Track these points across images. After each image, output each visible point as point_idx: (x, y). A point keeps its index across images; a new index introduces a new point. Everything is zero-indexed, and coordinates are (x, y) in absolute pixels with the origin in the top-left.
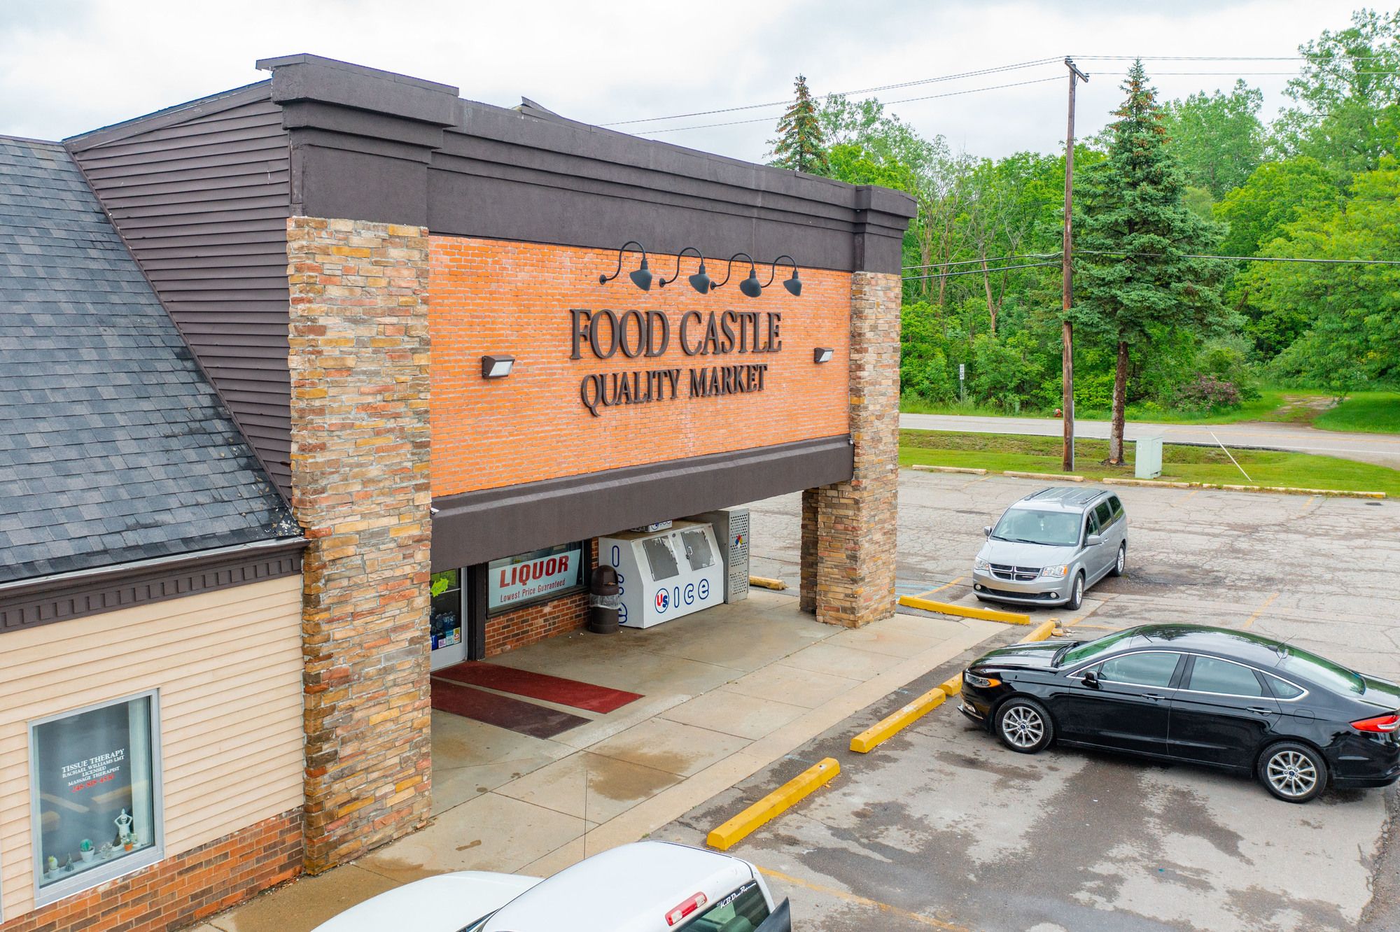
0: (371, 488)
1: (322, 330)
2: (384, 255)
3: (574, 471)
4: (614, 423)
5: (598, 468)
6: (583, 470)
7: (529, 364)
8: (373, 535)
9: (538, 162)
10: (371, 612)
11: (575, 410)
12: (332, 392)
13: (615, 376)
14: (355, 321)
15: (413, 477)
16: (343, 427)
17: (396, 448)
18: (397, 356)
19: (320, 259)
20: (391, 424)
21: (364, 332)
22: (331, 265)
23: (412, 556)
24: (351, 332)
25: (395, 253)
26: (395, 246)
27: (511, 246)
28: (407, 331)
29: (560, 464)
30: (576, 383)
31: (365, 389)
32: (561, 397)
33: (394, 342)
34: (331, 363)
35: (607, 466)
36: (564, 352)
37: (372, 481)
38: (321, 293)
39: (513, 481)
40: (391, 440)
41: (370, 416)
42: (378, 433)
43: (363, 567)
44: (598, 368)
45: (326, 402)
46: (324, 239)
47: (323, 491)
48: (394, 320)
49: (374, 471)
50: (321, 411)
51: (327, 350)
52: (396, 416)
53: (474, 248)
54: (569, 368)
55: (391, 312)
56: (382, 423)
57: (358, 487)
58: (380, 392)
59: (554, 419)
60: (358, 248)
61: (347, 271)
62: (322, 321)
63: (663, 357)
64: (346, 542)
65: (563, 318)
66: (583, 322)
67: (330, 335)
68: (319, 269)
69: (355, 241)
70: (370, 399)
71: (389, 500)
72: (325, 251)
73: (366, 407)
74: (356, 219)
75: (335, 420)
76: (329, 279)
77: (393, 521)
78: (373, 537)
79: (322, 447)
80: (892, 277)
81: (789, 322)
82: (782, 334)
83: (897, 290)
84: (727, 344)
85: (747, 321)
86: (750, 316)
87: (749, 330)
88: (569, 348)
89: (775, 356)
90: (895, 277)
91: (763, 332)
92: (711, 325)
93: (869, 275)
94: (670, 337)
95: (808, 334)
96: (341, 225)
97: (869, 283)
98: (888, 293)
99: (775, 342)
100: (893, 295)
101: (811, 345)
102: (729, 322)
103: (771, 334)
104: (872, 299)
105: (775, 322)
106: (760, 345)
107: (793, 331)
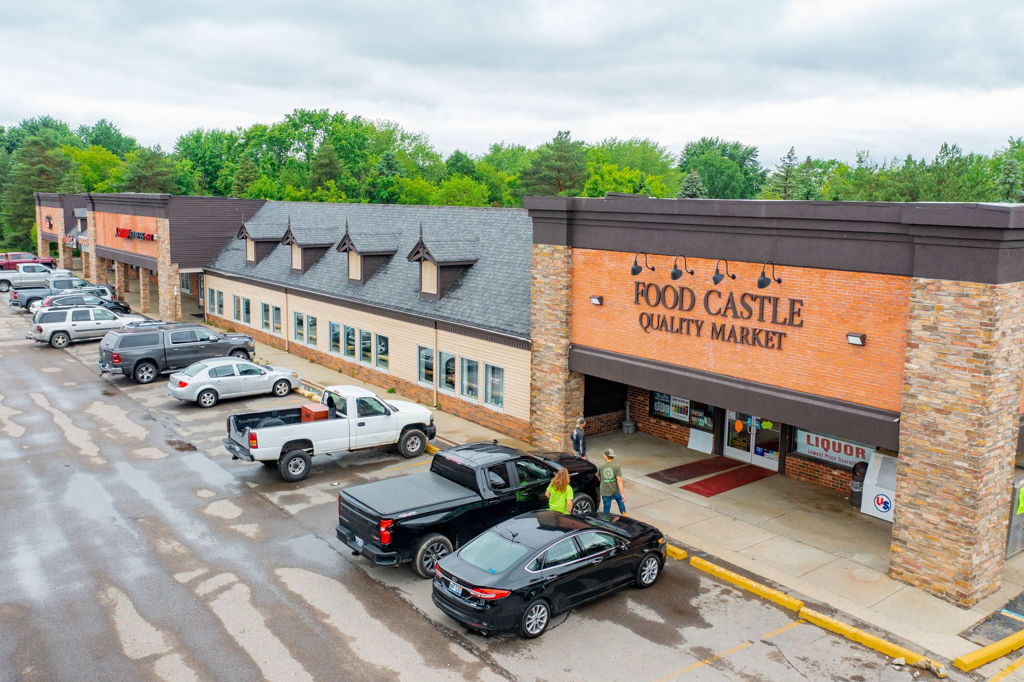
0: (548, 332)
1: (536, 279)
2: (553, 256)
3: (636, 354)
4: (658, 338)
5: (648, 357)
6: (640, 355)
7: (614, 302)
8: (548, 347)
9: (616, 218)
10: (547, 372)
11: (637, 327)
12: (538, 298)
13: (659, 316)
14: (544, 277)
15: (560, 333)
16: (540, 310)
17: (554, 321)
18: (557, 290)
19: (535, 256)
20: (554, 312)
21: (547, 280)
22: (539, 259)
23: (559, 360)
24: (543, 280)
25: (557, 255)
26: (557, 252)
27: (608, 253)
28: (559, 282)
29: (628, 349)
30: (638, 314)
31: (547, 299)
32: (630, 320)
33: (555, 285)
34: (537, 289)
35: (654, 358)
36: (632, 300)
37: (548, 329)
38: (536, 267)
39: (607, 349)
40: (553, 317)
41: (548, 308)
42: (550, 314)
43: (544, 356)
44: (649, 310)
45: (536, 301)
46: (537, 251)
47: (535, 328)
48: (555, 278)
49: (549, 327)
50: (535, 303)
51: (537, 285)
52: (555, 310)
53: (592, 253)
54: (634, 307)
55: (554, 275)
56: (551, 311)
57: (544, 330)
58: (551, 301)
59: (626, 328)
60: (545, 253)
61: (543, 261)
62: (535, 276)
63: (692, 312)
64: (540, 346)
65: (632, 285)
66: (641, 287)
67: (538, 280)
68: (535, 260)
69: (545, 251)
70: (548, 303)
71: (552, 337)
72: (536, 254)
73: (547, 305)
74: (545, 244)
75: (538, 307)
76: (538, 263)
77: (554, 345)
78: (548, 348)
79: (535, 314)
80: (973, 285)
81: (816, 308)
82: (805, 316)
83: (984, 299)
84: (746, 314)
85: (766, 302)
86: (769, 298)
87: (769, 308)
88: (634, 298)
89: (797, 330)
90: (981, 286)
91: (784, 311)
92: (731, 300)
93: (922, 281)
94: (697, 302)
95: (843, 320)
96: (541, 246)
97: (922, 287)
98: (965, 300)
99: (797, 320)
100: (975, 302)
101: (846, 329)
102: (748, 300)
103: (792, 314)
104: (928, 303)
105: (797, 306)
106: (780, 319)
107: (822, 315)
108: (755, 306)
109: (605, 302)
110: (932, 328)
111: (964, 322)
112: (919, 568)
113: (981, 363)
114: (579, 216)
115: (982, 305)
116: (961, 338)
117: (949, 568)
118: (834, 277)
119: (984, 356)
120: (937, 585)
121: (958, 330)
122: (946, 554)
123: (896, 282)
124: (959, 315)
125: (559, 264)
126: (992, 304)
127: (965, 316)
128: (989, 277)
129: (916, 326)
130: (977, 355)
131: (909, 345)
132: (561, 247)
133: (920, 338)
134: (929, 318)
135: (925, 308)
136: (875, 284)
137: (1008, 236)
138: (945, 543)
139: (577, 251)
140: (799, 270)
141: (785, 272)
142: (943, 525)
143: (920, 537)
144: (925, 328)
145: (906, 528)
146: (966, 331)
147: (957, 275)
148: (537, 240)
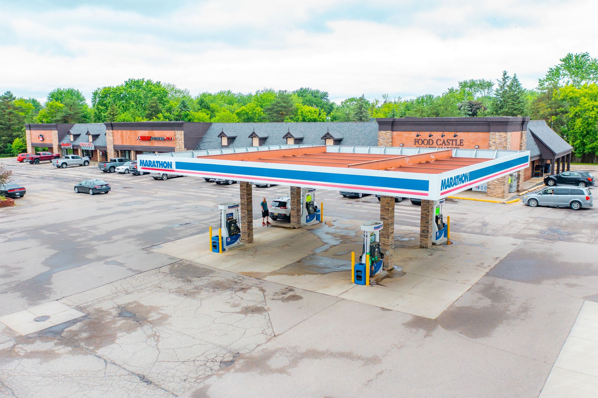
1: (380, 140)
7: (407, 145)
9: (408, 123)
13: (422, 147)
18: (387, 143)
22: (381, 135)
24: (383, 141)
25: (387, 134)
27: (405, 132)
38: (380, 137)
44: (419, 146)
46: (380, 133)
48: (387, 140)
53: (400, 133)
60: (383, 133)
63: (432, 145)
66: (416, 140)
68: (379, 135)
74: (383, 131)
80: (502, 133)
81: (467, 141)
82: (464, 143)
83: (505, 136)
84: (448, 144)
85: (454, 141)
86: (454, 140)
87: (454, 142)
88: (414, 143)
89: (462, 146)
90: (504, 133)
91: (458, 142)
92: (444, 141)
93: (492, 133)
94: (434, 142)
95: (473, 143)
96: (381, 131)
97: (492, 134)
98: (501, 136)
99: (462, 144)
100: (503, 136)
101: (474, 145)
102: (449, 141)
103: (461, 143)
104: (493, 137)
105: (462, 141)
106: (458, 144)
107: (468, 142)
108: (451, 142)
109: (404, 145)
110: (494, 143)
111: (501, 141)
112: (493, 193)
113: (505, 148)
114: (395, 123)
115: (504, 137)
116: (500, 144)
117: (500, 191)
118: (471, 134)
119: (505, 147)
120: (497, 195)
121: (500, 142)
122: (499, 188)
123: (485, 134)
124: (500, 139)
125: (389, 136)
126: (506, 137)
127: (501, 139)
128: (505, 131)
129: (491, 143)
130: (504, 147)
131: (490, 146)
132: (389, 131)
133: (492, 145)
134: (493, 140)
135: (493, 139)
136: (481, 135)
137: (509, 123)
138: (499, 186)
139: (394, 132)
140: (462, 133)
141: (458, 134)
142: (498, 183)
143: (493, 186)
144: (493, 143)
145: (490, 185)
146: (501, 142)
147: (499, 131)
148: (380, 130)
